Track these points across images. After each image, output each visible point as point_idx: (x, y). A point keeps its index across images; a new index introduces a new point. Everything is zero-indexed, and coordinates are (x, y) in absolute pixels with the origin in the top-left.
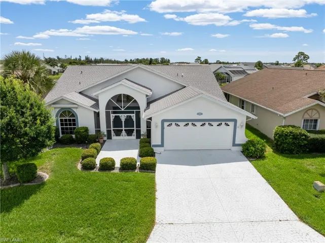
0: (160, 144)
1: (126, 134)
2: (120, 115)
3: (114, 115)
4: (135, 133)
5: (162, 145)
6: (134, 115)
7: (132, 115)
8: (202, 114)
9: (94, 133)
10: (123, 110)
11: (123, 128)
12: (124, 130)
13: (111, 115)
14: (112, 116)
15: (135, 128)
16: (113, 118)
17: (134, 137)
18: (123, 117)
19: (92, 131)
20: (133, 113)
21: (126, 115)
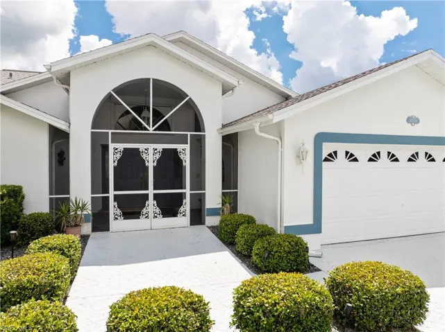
0: (310, 221)
1: (158, 210)
2: (141, 147)
3: (121, 146)
4: (186, 206)
5: (316, 228)
6: (187, 147)
7: (179, 147)
8: (417, 121)
9: (44, 208)
10: (151, 130)
11: (151, 191)
12: (151, 197)
13: (112, 146)
14: (115, 151)
15: (187, 191)
16: (119, 156)
17: (183, 220)
18: (151, 154)
19: (38, 201)
20: (183, 140)
21: (160, 147)
